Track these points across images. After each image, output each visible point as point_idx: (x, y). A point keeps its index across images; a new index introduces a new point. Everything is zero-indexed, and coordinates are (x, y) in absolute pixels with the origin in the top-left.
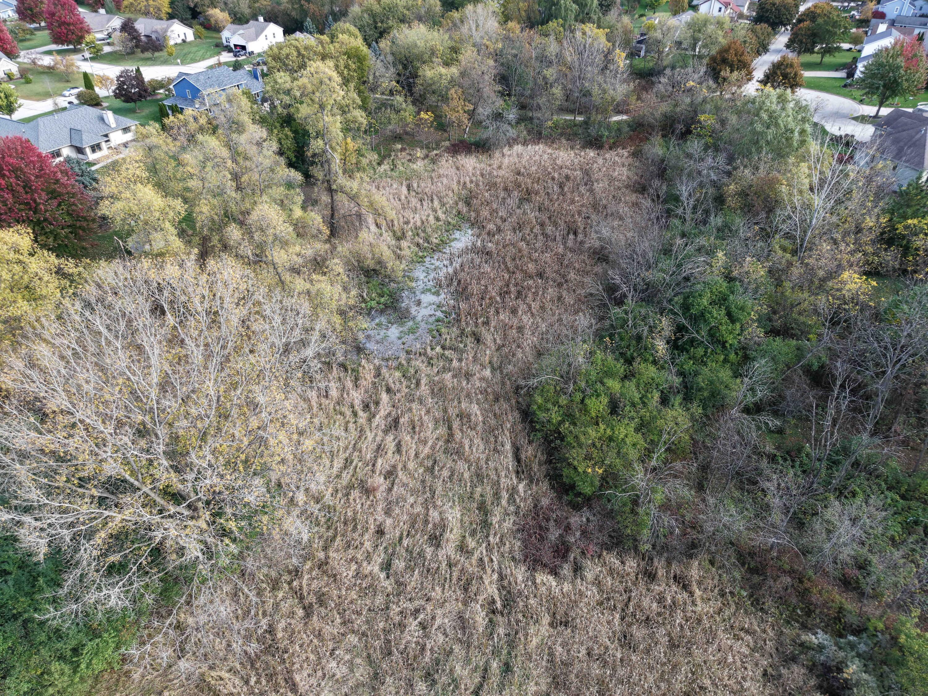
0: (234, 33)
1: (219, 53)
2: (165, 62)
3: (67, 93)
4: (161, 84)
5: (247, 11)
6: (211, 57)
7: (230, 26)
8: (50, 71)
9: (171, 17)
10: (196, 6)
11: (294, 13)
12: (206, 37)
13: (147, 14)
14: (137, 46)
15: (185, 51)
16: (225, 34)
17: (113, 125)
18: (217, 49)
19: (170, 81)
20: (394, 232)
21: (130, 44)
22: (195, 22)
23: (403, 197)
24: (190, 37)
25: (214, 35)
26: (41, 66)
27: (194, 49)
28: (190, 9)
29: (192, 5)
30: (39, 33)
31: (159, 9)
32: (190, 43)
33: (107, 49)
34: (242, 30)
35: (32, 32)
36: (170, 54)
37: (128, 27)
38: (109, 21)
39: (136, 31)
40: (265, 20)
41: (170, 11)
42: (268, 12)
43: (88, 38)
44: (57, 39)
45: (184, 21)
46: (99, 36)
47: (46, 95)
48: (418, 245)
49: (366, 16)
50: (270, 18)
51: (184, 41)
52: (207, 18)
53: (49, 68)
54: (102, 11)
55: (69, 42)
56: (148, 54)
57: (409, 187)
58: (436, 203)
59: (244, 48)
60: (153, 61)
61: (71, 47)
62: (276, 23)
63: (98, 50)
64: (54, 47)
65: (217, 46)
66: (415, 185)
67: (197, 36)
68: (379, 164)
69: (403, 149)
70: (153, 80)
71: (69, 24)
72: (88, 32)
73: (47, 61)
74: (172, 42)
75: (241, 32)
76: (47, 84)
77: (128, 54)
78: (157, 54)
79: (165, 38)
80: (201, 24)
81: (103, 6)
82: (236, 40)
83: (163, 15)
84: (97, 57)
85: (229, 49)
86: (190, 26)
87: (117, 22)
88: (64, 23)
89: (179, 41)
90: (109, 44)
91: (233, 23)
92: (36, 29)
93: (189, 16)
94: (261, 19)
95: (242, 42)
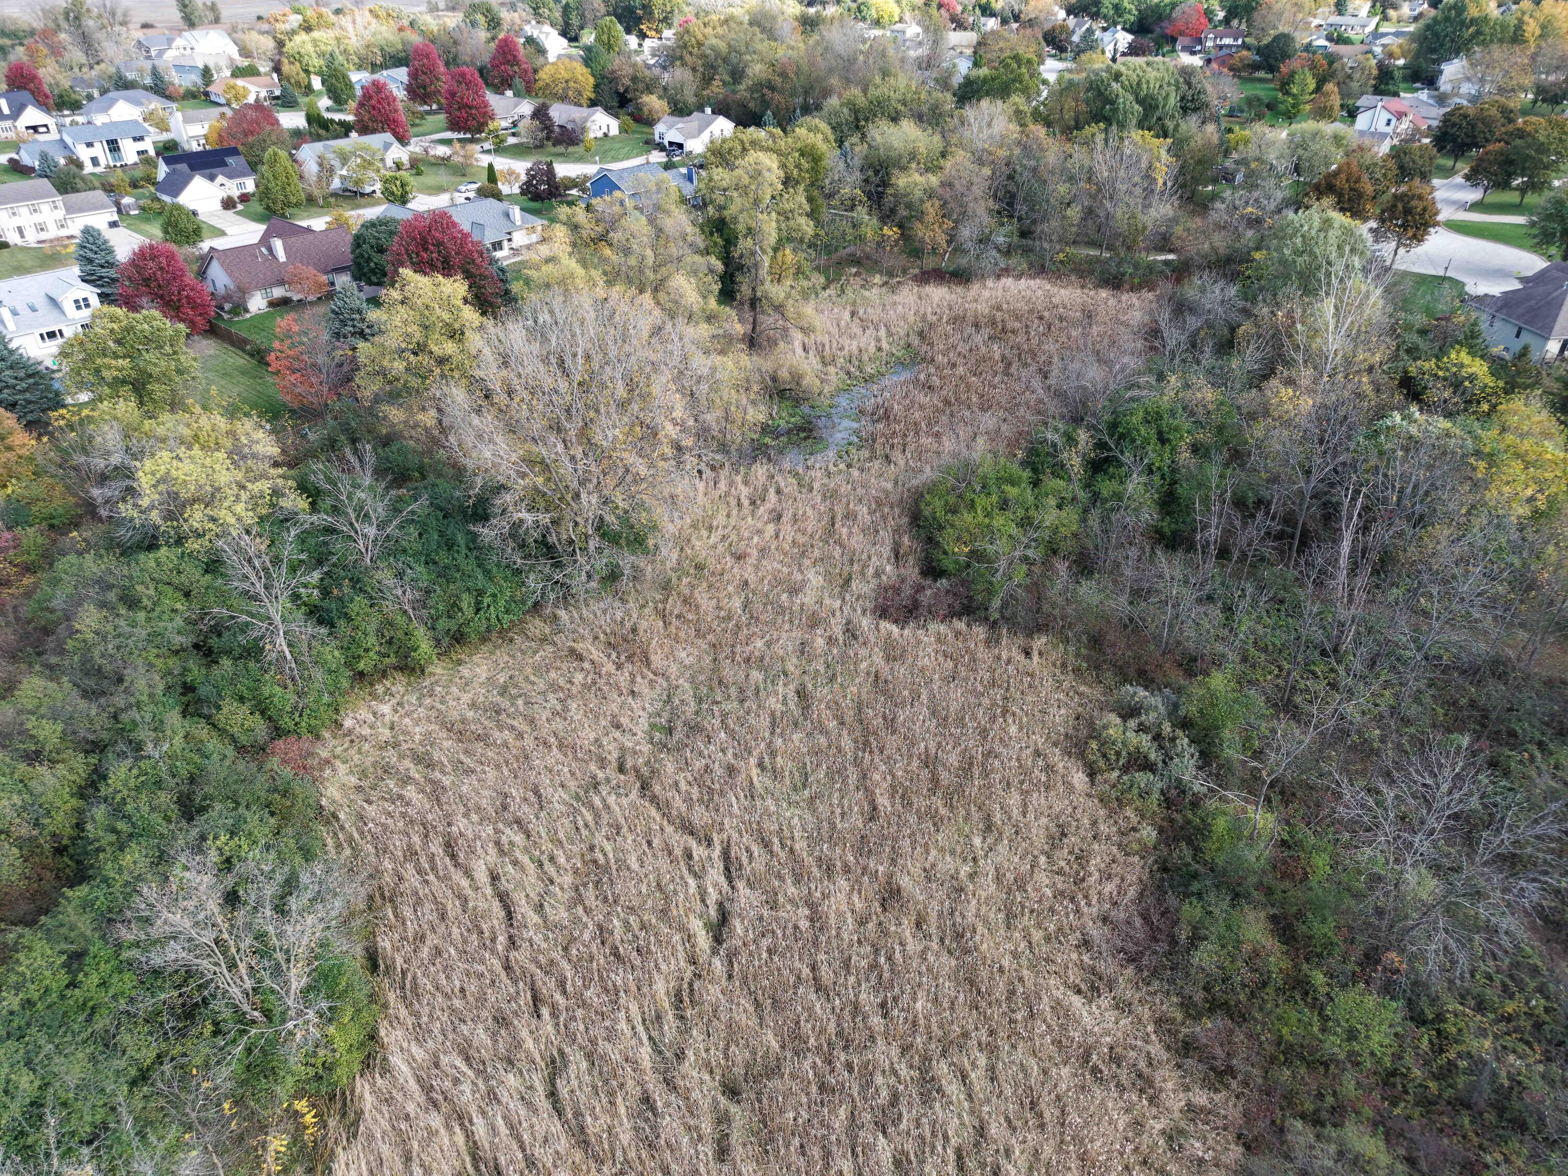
0: (671, 127)
1: (648, 152)
2: (580, 160)
3: (463, 188)
4: (573, 183)
5: (691, 100)
6: (638, 155)
7: (667, 118)
8: (444, 162)
9: (593, 103)
10: (626, 91)
11: (752, 105)
12: (634, 132)
13: (563, 98)
14: (548, 139)
15: (607, 147)
16: (659, 128)
17: (518, 223)
18: (646, 147)
19: (586, 178)
20: (823, 357)
21: (541, 135)
22: (622, 111)
23: (843, 323)
24: (614, 131)
25: (646, 129)
26: (434, 156)
27: (617, 146)
28: (617, 92)
29: (621, 90)
30: (430, 118)
31: (580, 94)
32: (613, 138)
33: (512, 140)
34: (681, 123)
35: (422, 116)
36: (588, 150)
37: (540, 114)
38: (516, 106)
39: (550, 119)
40: (713, 112)
41: (593, 96)
42: (720, 103)
43: (492, 125)
44: (454, 125)
45: (608, 109)
46: (504, 124)
47: (439, 189)
48: (848, 373)
49: (845, 110)
50: (722, 110)
51: (606, 135)
52: (639, 108)
53: (443, 159)
54: (509, 93)
55: (467, 130)
56: (560, 149)
57: (853, 314)
58: (882, 332)
59: (680, 146)
60: (566, 157)
61: (468, 136)
62: (728, 116)
63: (502, 141)
64: (448, 135)
65: (647, 142)
66: (861, 312)
67: (623, 130)
68: (824, 289)
69: (857, 274)
70: (566, 178)
71: (470, 108)
72: (492, 118)
73: (442, 151)
74: (592, 135)
75: (680, 125)
76: (442, 177)
77: (536, 147)
78: (571, 149)
79: (584, 130)
80: (631, 115)
81: (510, 87)
82: (672, 136)
83: (584, 101)
84: (500, 149)
85: (661, 147)
86: (616, 116)
87: (526, 108)
88: (467, 106)
89: (600, 134)
90: (514, 134)
91: (672, 114)
92: (429, 113)
93: (615, 104)
94: (708, 110)
95: (678, 139)
